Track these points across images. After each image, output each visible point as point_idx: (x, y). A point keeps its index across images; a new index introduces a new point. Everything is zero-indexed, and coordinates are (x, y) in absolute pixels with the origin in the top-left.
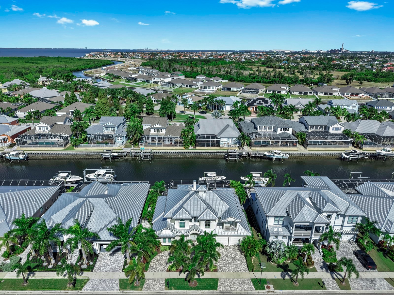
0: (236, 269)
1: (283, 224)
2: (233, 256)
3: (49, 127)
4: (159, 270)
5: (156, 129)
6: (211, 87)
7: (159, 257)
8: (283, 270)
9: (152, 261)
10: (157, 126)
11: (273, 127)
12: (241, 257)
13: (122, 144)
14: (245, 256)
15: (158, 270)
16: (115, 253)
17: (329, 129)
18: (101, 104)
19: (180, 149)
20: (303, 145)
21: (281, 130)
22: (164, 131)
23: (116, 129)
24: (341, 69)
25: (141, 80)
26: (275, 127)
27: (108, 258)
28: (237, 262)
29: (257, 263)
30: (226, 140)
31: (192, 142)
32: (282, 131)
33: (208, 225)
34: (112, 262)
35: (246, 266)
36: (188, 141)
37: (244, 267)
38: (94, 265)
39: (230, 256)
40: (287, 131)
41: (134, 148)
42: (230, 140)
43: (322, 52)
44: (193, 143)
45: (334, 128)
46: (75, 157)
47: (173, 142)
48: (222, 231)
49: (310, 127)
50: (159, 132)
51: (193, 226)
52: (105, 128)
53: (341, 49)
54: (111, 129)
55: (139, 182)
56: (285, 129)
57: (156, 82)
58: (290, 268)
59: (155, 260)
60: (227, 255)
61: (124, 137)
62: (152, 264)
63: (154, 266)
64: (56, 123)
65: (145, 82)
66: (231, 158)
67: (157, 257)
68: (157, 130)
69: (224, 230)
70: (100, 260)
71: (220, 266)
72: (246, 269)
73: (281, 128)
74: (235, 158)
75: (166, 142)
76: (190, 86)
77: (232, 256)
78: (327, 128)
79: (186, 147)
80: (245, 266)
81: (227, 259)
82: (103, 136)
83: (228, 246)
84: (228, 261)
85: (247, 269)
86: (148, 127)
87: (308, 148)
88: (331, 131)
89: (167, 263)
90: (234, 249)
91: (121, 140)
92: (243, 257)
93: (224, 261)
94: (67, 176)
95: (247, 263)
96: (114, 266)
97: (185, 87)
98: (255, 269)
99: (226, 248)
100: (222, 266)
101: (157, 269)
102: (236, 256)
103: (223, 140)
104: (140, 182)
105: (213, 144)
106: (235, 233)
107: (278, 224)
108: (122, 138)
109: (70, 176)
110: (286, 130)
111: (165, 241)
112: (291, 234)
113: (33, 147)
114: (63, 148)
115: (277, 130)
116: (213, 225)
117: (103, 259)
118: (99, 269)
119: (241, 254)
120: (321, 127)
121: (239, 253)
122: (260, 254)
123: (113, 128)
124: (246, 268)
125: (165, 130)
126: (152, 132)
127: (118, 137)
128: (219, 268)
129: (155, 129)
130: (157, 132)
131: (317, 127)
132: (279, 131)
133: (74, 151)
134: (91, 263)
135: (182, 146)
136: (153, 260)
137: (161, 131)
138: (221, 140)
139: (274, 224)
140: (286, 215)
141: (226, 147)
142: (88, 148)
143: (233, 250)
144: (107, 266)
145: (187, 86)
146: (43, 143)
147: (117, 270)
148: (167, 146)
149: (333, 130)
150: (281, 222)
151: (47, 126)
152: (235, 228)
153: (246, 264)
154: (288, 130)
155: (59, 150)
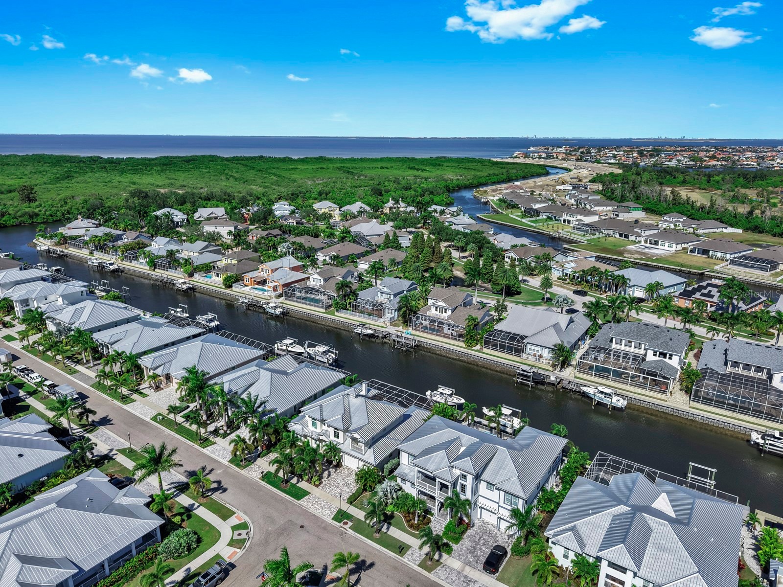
3: (322, 280)
6: (667, 244)
10: (443, 303)
11: (643, 346)
13: (390, 321)
17: (771, 378)
19: (458, 347)
21: (655, 355)
22: (448, 314)
23: (392, 297)
25: (548, 214)
28: (346, 489)
30: (537, 348)
32: (657, 358)
33: (337, 435)
40: (667, 360)
42: (545, 350)
46: (331, 324)
47: (454, 332)
48: (350, 448)
49: (730, 363)
50: (442, 313)
52: (380, 294)
54: (387, 297)
55: (335, 370)
56: (663, 355)
57: (569, 221)
58: (392, 521)
64: (334, 276)
65: (552, 219)
68: (440, 309)
73: (655, 352)
75: (445, 330)
76: (626, 236)
79: (469, 345)
81: (339, 481)
82: (374, 305)
84: (338, 483)
87: (691, 402)
88: (777, 382)
91: (391, 313)
93: (335, 481)
94: (291, 344)
97: (618, 236)
99: (352, 472)
100: (327, 485)
104: (338, 371)
105: (510, 350)
106: (361, 456)
109: (294, 345)
110: (665, 357)
113: (297, 302)
114: (324, 310)
115: (647, 352)
125: (450, 311)
127: (388, 309)
129: (436, 308)
130: (439, 312)
131: (747, 367)
132: (650, 357)
133: (330, 316)
135: (463, 341)
137: (445, 313)
138: (528, 347)
141: (531, 360)
142: (349, 316)
145: (621, 235)
146: (311, 300)
148: (444, 336)
149: (781, 381)
151: (320, 278)
153: (352, 494)
154: (670, 358)
155: (317, 311)
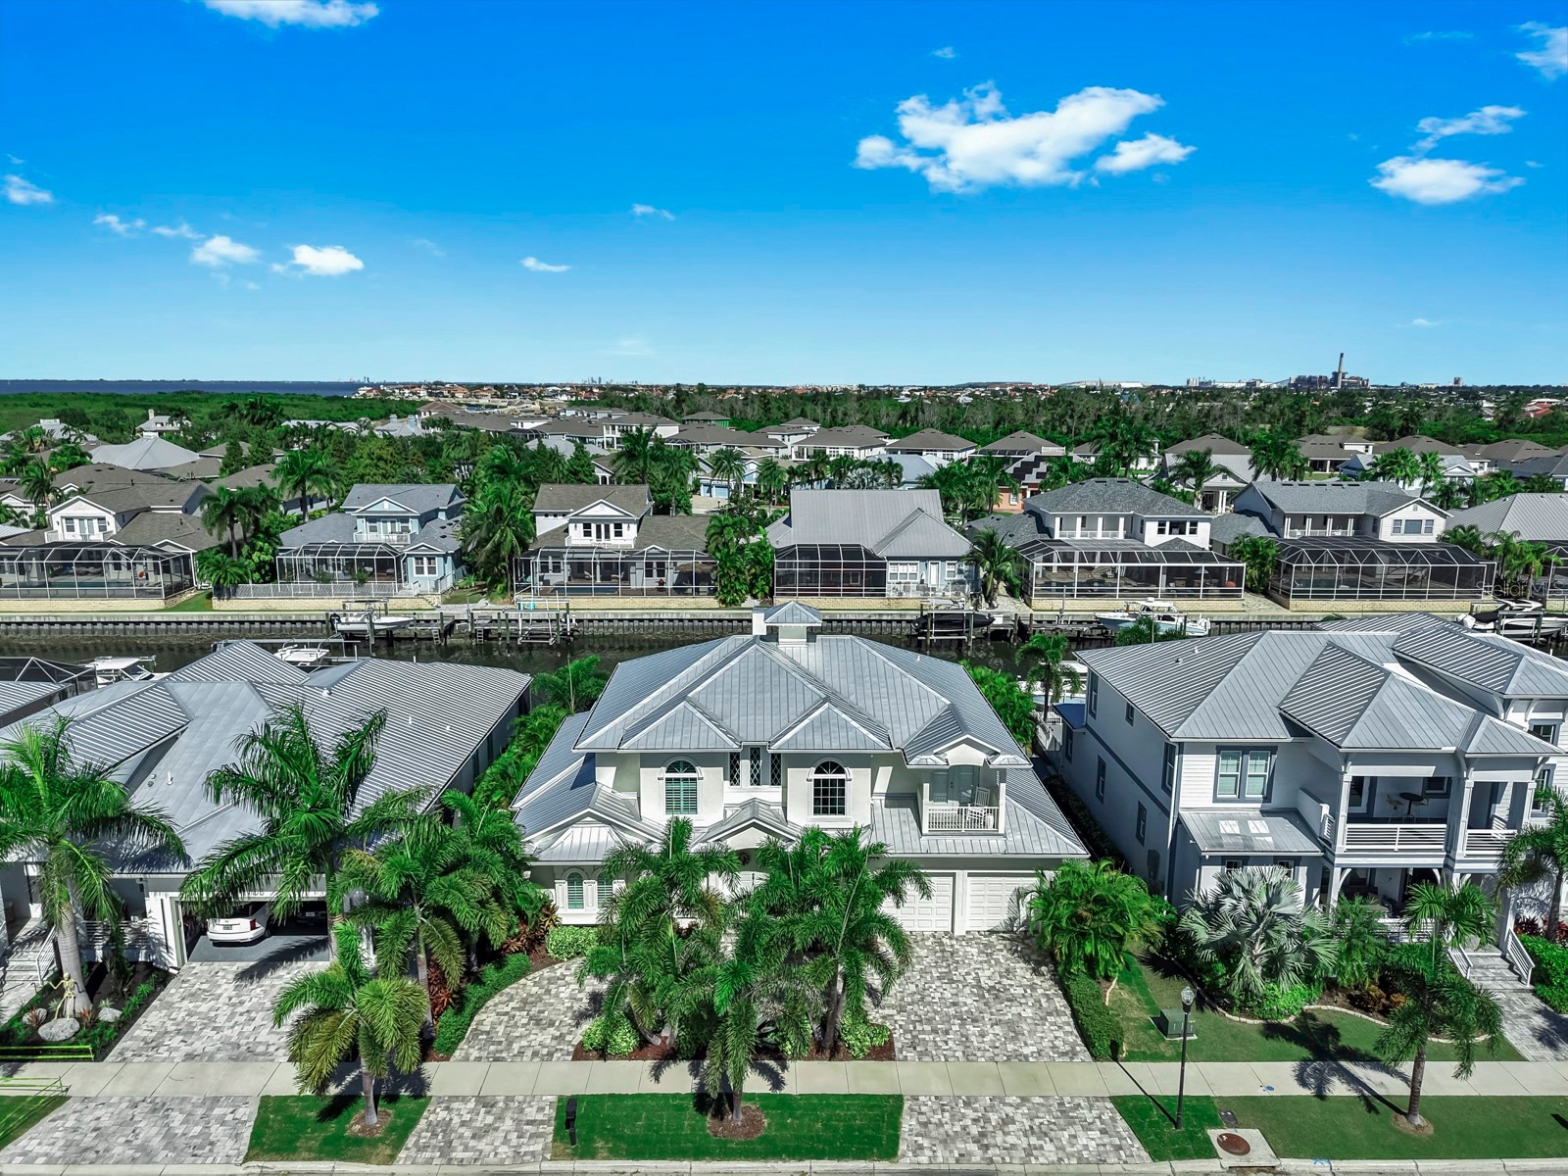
0: (1010, 1047)
1: (1267, 799)
2: (985, 982)
3: (110, 519)
4: (529, 1053)
5: (594, 526)
7: (536, 984)
8: (1306, 1053)
9: (490, 1003)
10: (601, 510)
11: (1122, 520)
12: (1033, 987)
13: (436, 589)
14: (1062, 983)
15: (521, 1053)
16: (275, 968)
17: (1376, 529)
18: (368, 461)
19: (701, 607)
20: (1267, 595)
21: (1161, 531)
22: (630, 533)
23: (413, 526)
24: (1352, 416)
26: (1130, 521)
27: (227, 988)
28: (1014, 1010)
29: (1135, 1014)
30: (911, 569)
31: (755, 576)
33: (829, 798)
34: (240, 1009)
35: (1071, 1028)
36: (739, 571)
37: (1060, 1034)
38: (123, 1026)
39: (969, 979)
40: (1187, 537)
41: (490, 606)
42: (933, 568)
43: (1262, 385)
44: (761, 582)
45: (1397, 522)
47: (671, 577)
48: (915, 832)
49: (1288, 521)
50: (607, 536)
51: (743, 806)
52: (362, 524)
53: (1336, 375)
54: (393, 528)
56: (1178, 526)
58: (1345, 1041)
59: (506, 1003)
60: (947, 978)
61: (445, 557)
62: (486, 1018)
63: (501, 1029)
64: (148, 510)
66: (936, 634)
67: (528, 986)
68: (598, 528)
69: (925, 830)
70: (176, 999)
71: (906, 1032)
72: (1073, 1046)
73: (1162, 524)
74: (960, 634)
75: (638, 579)
77: (977, 979)
78: (1367, 524)
79: (730, 598)
80: (1066, 1033)
81: (947, 995)
83: (950, 935)
84: (954, 1004)
85: (1081, 1048)
86: (561, 521)
87: (1292, 602)
88: (1386, 534)
89: (581, 1017)
90: (987, 950)
91: (432, 570)
92: (1045, 985)
93: (929, 1004)
94: (132, 670)
95: (1075, 1015)
96: (248, 1029)
98: (1130, 1044)
99: (941, 944)
100: (923, 1032)
101: (516, 1047)
102: (1005, 981)
103: (901, 569)
106: (994, 846)
107: (1241, 799)
108: (439, 561)
110: (1182, 532)
111: (576, 900)
112: (1327, 846)
115: (1142, 531)
116: (864, 793)
117: (192, 995)
118: (153, 1044)
119: (1036, 971)
120: (1340, 521)
121: (1022, 970)
122: (1147, 972)
123: (398, 526)
124: (1071, 1039)
125: (634, 527)
126: (576, 537)
127: (419, 558)
128: (900, 1040)
129: (587, 526)
130: (599, 536)
131: (1321, 521)
132: (1153, 537)
133: (206, 616)
134: (108, 1014)
135: (712, 592)
136: (497, 999)
137: (619, 534)
138: (890, 569)
139: (1216, 800)
140: (1282, 735)
142: (274, 603)
143: (981, 952)
144: (208, 1032)
147: (261, 1049)
148: (639, 593)
149: (1396, 530)
150: (1255, 788)
151: (101, 514)
152: (990, 818)
153: (1067, 1018)
154: (1193, 532)
